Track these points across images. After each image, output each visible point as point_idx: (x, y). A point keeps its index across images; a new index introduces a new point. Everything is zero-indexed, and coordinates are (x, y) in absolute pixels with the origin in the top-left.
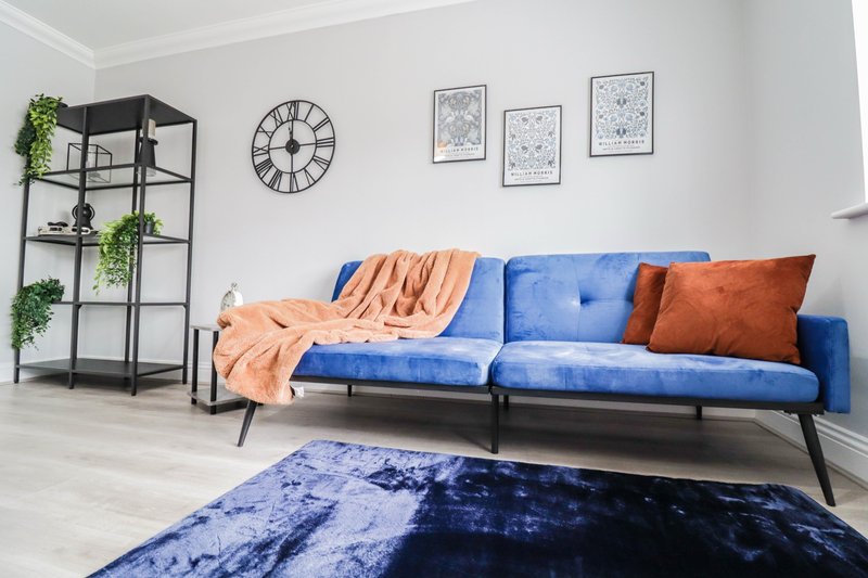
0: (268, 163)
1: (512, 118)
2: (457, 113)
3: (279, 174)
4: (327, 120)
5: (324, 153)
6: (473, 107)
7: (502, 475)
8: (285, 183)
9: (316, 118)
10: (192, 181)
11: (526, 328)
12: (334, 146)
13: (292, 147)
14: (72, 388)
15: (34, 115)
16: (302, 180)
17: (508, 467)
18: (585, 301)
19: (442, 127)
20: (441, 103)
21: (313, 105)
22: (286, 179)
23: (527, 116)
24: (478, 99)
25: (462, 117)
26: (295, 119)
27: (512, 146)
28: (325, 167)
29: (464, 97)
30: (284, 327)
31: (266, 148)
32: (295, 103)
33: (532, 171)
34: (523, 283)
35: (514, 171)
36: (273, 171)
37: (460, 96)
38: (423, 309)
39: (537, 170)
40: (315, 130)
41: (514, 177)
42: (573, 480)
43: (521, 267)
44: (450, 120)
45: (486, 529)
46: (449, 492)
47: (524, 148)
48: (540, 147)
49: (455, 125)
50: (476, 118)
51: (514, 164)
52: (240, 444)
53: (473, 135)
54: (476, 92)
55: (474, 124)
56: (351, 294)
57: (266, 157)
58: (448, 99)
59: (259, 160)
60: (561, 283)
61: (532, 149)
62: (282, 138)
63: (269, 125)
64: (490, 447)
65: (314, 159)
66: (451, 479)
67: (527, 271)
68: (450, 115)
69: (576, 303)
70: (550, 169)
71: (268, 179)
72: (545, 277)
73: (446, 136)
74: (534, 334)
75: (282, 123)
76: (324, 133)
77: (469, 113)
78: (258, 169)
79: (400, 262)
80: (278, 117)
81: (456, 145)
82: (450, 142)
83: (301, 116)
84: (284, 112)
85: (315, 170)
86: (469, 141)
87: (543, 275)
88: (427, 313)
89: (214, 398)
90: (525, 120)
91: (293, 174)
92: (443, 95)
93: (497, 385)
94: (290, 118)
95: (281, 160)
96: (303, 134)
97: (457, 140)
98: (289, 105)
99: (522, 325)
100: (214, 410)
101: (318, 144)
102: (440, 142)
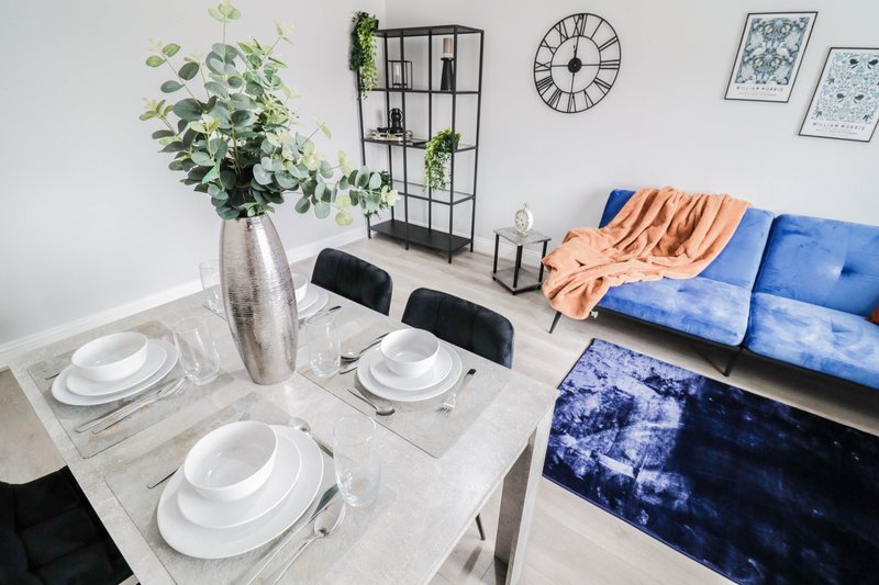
0: (549, 81)
1: (838, 58)
2: (770, 43)
4: (615, 39)
5: (606, 76)
6: (792, 40)
7: (733, 399)
8: (563, 102)
9: (604, 35)
10: (479, 93)
11: (778, 284)
12: (618, 69)
13: (575, 65)
14: (407, 249)
15: (362, 38)
16: (580, 101)
17: (738, 394)
18: (847, 271)
19: (746, 59)
20: (753, 30)
21: (603, 20)
22: (564, 98)
23: (858, 59)
24: (801, 30)
25: (775, 50)
26: (579, 35)
27: (826, 92)
28: (606, 91)
29: (785, 24)
30: (582, 265)
31: (549, 65)
32: (582, 16)
33: (840, 123)
34: (788, 244)
35: (817, 121)
36: (553, 89)
37: (780, 23)
38: (685, 252)
39: (846, 124)
40: (600, 49)
41: (817, 127)
42: (785, 416)
43: (792, 227)
44: (758, 52)
45: (725, 437)
46: (700, 405)
47: (840, 96)
48: (860, 97)
49: (762, 59)
50: (791, 52)
51: (820, 113)
52: (551, 332)
53: (781, 73)
54: (802, 20)
55: (786, 60)
56: (621, 225)
57: (547, 74)
58: (764, 26)
59: (541, 76)
60: (828, 251)
61: (849, 98)
62: (564, 55)
63: (554, 39)
64: (724, 371)
65: (596, 81)
66: (699, 394)
67: (797, 232)
68: (760, 46)
69: (837, 271)
70: (863, 123)
71: (547, 97)
72: (814, 242)
73: (748, 71)
74: (783, 291)
75: (567, 38)
76: (610, 54)
77: (785, 46)
78: (539, 85)
79: (670, 203)
80: (563, 32)
81: (757, 82)
82: (751, 78)
83: (588, 32)
84: (570, 25)
85: (595, 93)
86: (774, 79)
87: (812, 239)
88: (689, 257)
89: (515, 286)
90: (853, 62)
91: (572, 94)
92: (758, 21)
93: (748, 349)
94: (576, 34)
95: (562, 77)
96: (587, 53)
97: (760, 76)
98: (577, 18)
99: (774, 281)
100: (514, 293)
101: (601, 65)
102: (738, 77)
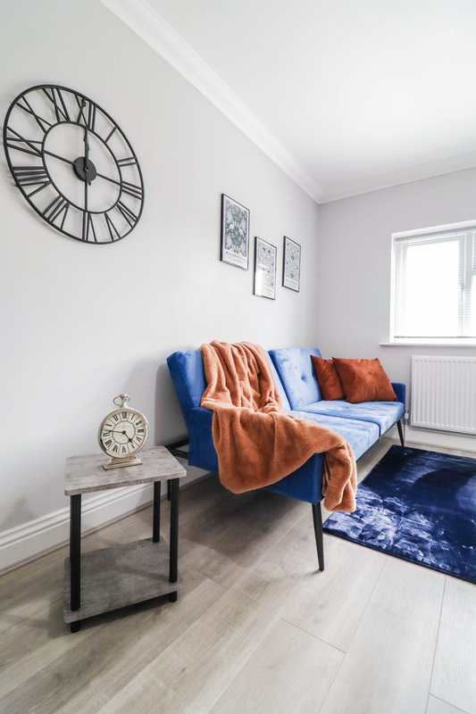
1: (259, 245)
2: (235, 222)
3: (62, 203)
4: (134, 161)
5: (130, 203)
6: (243, 222)
8: (72, 222)
9: (120, 148)
12: (142, 200)
13: (85, 170)
16: (101, 228)
18: (303, 378)
19: (227, 230)
20: (227, 209)
21: (117, 126)
22: (74, 215)
23: (265, 247)
24: (245, 219)
25: (238, 229)
26: (90, 129)
28: (132, 223)
29: (239, 212)
31: (38, 147)
32: (90, 104)
36: (51, 192)
37: (237, 210)
39: (268, 288)
40: (119, 164)
43: (282, 357)
44: (232, 227)
48: (269, 272)
49: (234, 233)
50: (244, 234)
53: (243, 247)
54: (245, 212)
55: (243, 239)
57: (38, 162)
58: (231, 207)
59: (21, 159)
63: (42, 107)
65: (119, 206)
67: (285, 360)
68: (232, 222)
73: (230, 240)
75: (68, 120)
76: (131, 176)
77: (241, 228)
80: (59, 106)
81: (234, 251)
82: (231, 247)
83: (100, 130)
84: (70, 104)
85: (118, 220)
86: (240, 251)
91: (87, 213)
92: (229, 202)
94: (82, 123)
95: (65, 180)
97: (235, 247)
98: (79, 99)
101: (123, 187)
102: (226, 243)
